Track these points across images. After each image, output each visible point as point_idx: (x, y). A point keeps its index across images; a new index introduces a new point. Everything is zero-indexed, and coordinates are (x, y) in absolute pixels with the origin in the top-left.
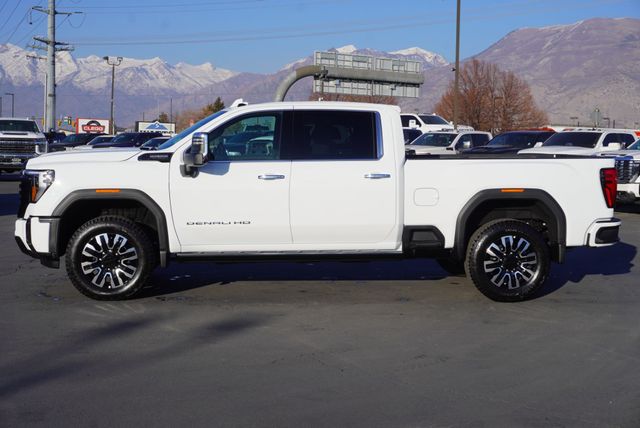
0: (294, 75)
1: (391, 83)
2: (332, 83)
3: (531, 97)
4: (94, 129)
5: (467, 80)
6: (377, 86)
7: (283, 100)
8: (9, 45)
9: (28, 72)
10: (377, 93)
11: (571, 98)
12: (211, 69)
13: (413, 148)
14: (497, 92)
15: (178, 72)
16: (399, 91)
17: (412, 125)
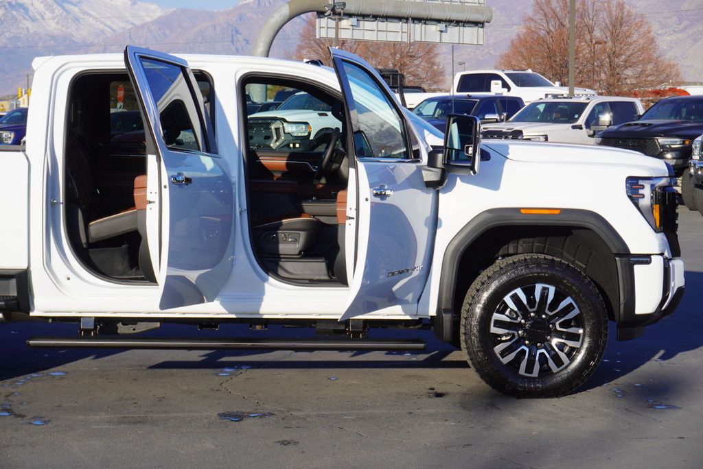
0: (285, 11)
1: (439, 21)
2: (345, 23)
3: (652, 41)
5: (550, 14)
6: (418, 26)
7: (267, 56)
10: (418, 39)
11: (696, 41)
13: (517, 126)
14: (597, 34)
15: (75, 9)
16: (453, 33)
17: (496, 89)
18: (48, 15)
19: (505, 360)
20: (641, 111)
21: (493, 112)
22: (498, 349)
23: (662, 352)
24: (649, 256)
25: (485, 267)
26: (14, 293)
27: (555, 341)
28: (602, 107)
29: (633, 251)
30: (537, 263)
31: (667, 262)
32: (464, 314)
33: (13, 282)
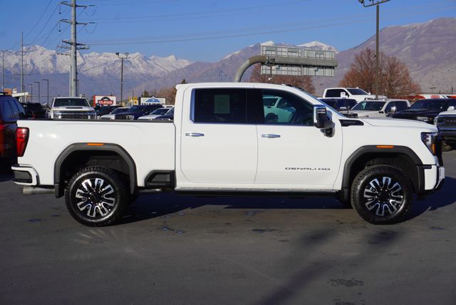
0: (248, 62)
1: (314, 66)
2: (273, 67)
3: (407, 74)
4: (106, 104)
5: (362, 63)
6: (305, 69)
7: (240, 82)
8: (37, 46)
9: (50, 65)
10: (305, 74)
11: (425, 74)
12: (175, 60)
13: (355, 112)
14: (384, 71)
15: (152, 62)
16: (321, 72)
17: (343, 96)
18: (140, 65)
19: (370, 209)
20: (409, 105)
21: (344, 106)
22: (367, 204)
23: (430, 208)
24: (431, 165)
25: (361, 170)
26: (169, 180)
27: (391, 201)
28: (391, 104)
29: (424, 163)
30: (384, 168)
31: (438, 168)
32: (352, 189)
33: (168, 176)
